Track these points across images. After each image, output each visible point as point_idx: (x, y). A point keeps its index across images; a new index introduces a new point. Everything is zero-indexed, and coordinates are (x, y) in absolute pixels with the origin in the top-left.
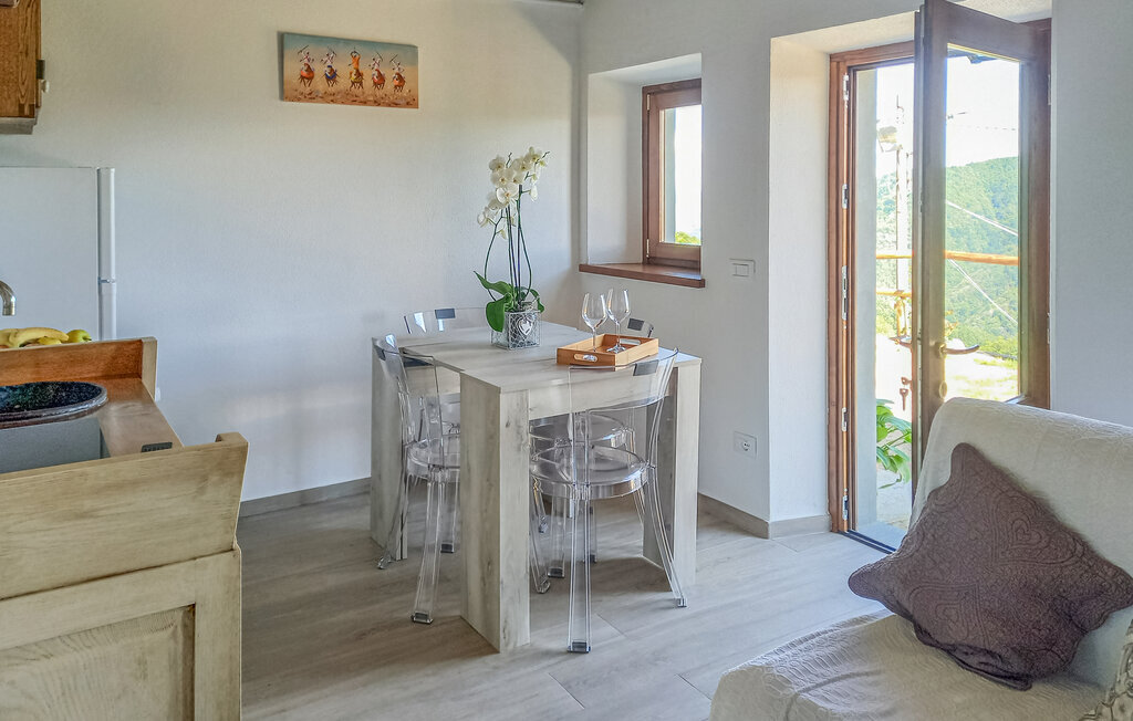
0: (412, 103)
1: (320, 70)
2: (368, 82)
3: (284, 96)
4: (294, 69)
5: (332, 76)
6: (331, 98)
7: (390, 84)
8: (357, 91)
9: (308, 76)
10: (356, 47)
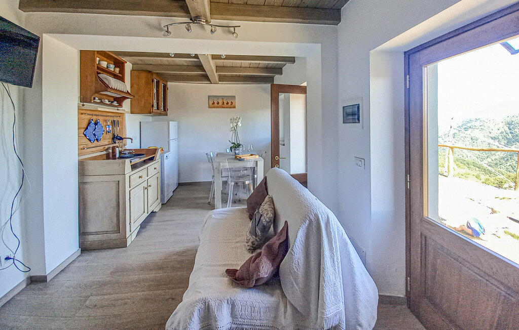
0: (234, 107)
1: (216, 102)
2: (225, 104)
3: (209, 108)
4: (211, 102)
5: (218, 103)
6: (218, 107)
7: (230, 103)
8: (223, 105)
9: (214, 103)
10: (223, 97)
